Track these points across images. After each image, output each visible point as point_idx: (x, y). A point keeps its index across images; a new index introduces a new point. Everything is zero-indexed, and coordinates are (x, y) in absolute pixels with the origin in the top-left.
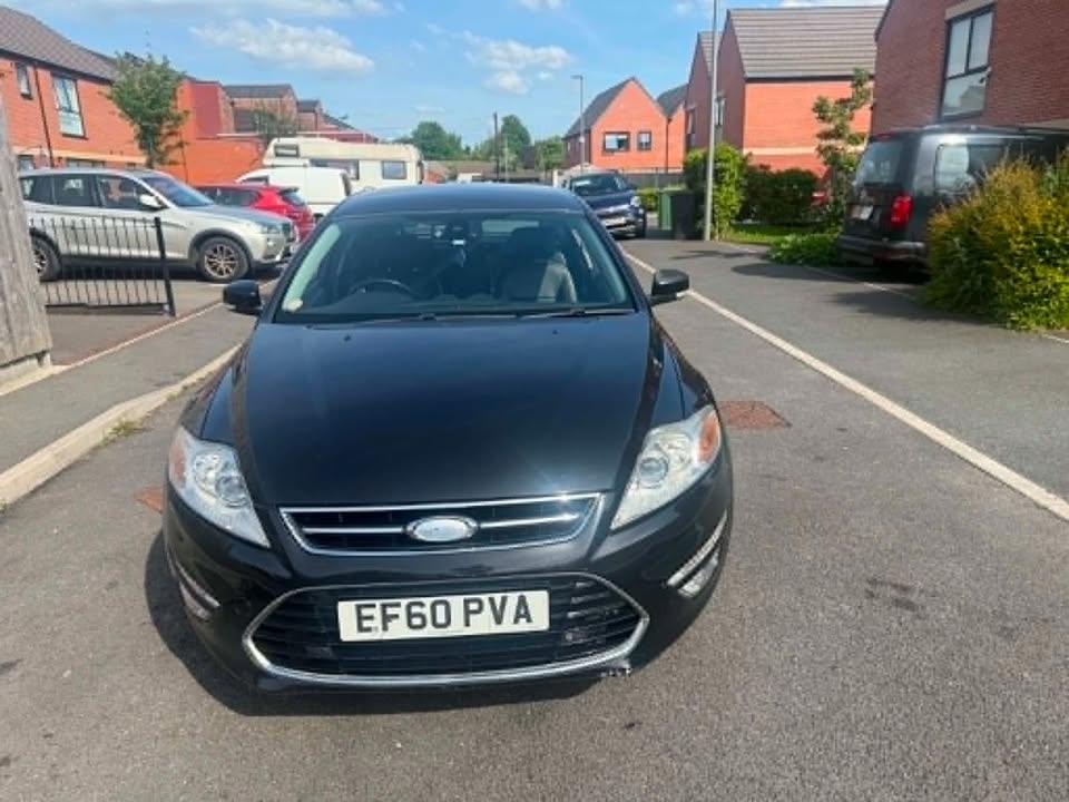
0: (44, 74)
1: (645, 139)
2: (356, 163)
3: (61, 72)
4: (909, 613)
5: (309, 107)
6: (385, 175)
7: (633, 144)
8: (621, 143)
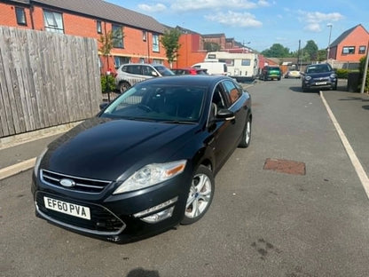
0: (150, 34)
1: (362, 49)
2: (233, 60)
3: (155, 33)
4: (260, 256)
5: (230, 40)
6: (243, 65)
7: (357, 51)
8: (350, 51)
